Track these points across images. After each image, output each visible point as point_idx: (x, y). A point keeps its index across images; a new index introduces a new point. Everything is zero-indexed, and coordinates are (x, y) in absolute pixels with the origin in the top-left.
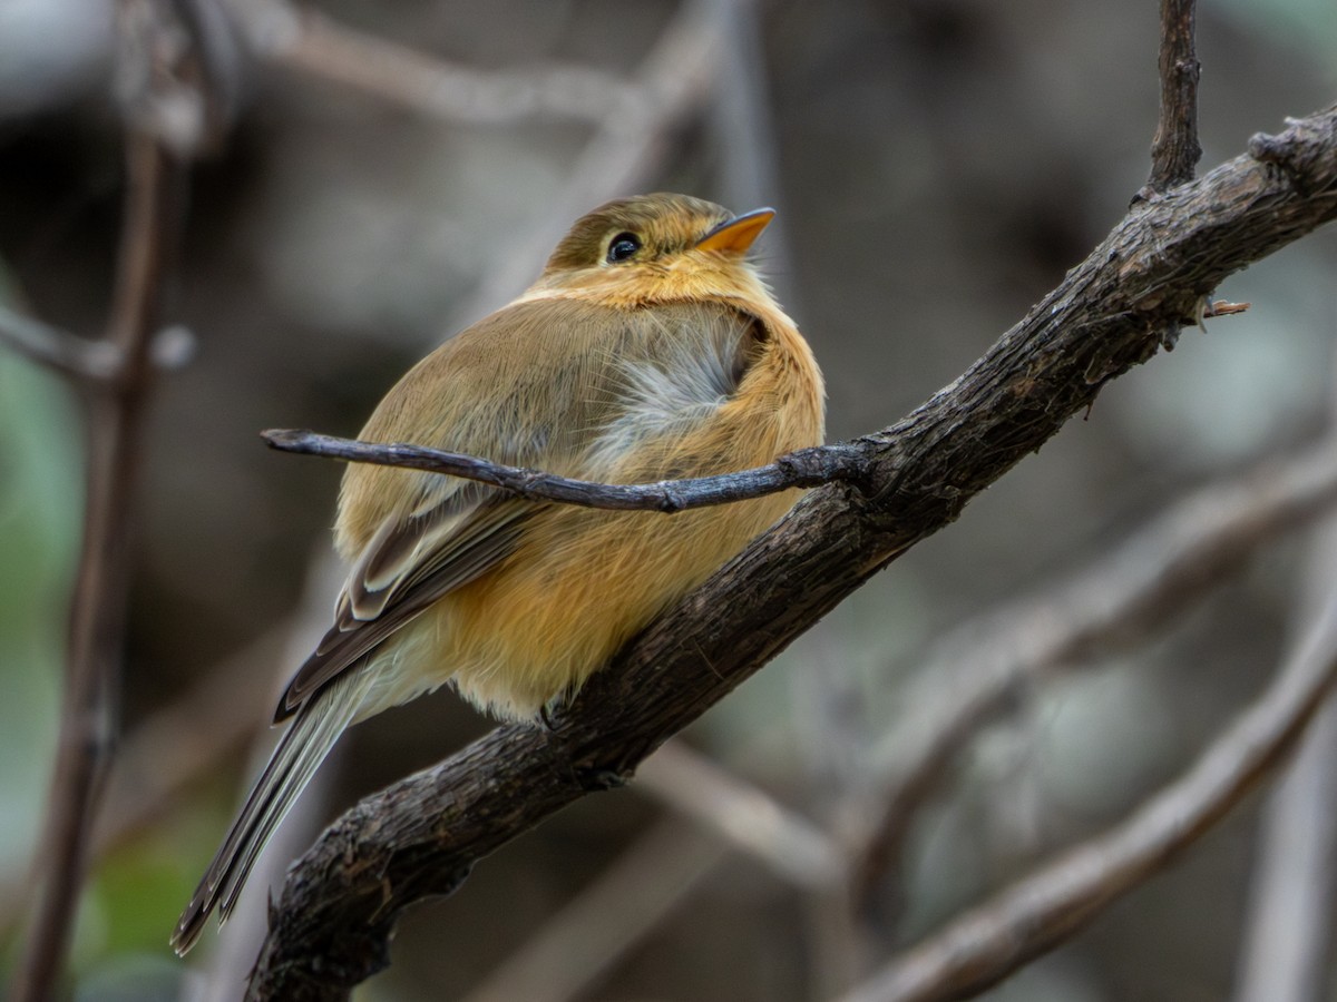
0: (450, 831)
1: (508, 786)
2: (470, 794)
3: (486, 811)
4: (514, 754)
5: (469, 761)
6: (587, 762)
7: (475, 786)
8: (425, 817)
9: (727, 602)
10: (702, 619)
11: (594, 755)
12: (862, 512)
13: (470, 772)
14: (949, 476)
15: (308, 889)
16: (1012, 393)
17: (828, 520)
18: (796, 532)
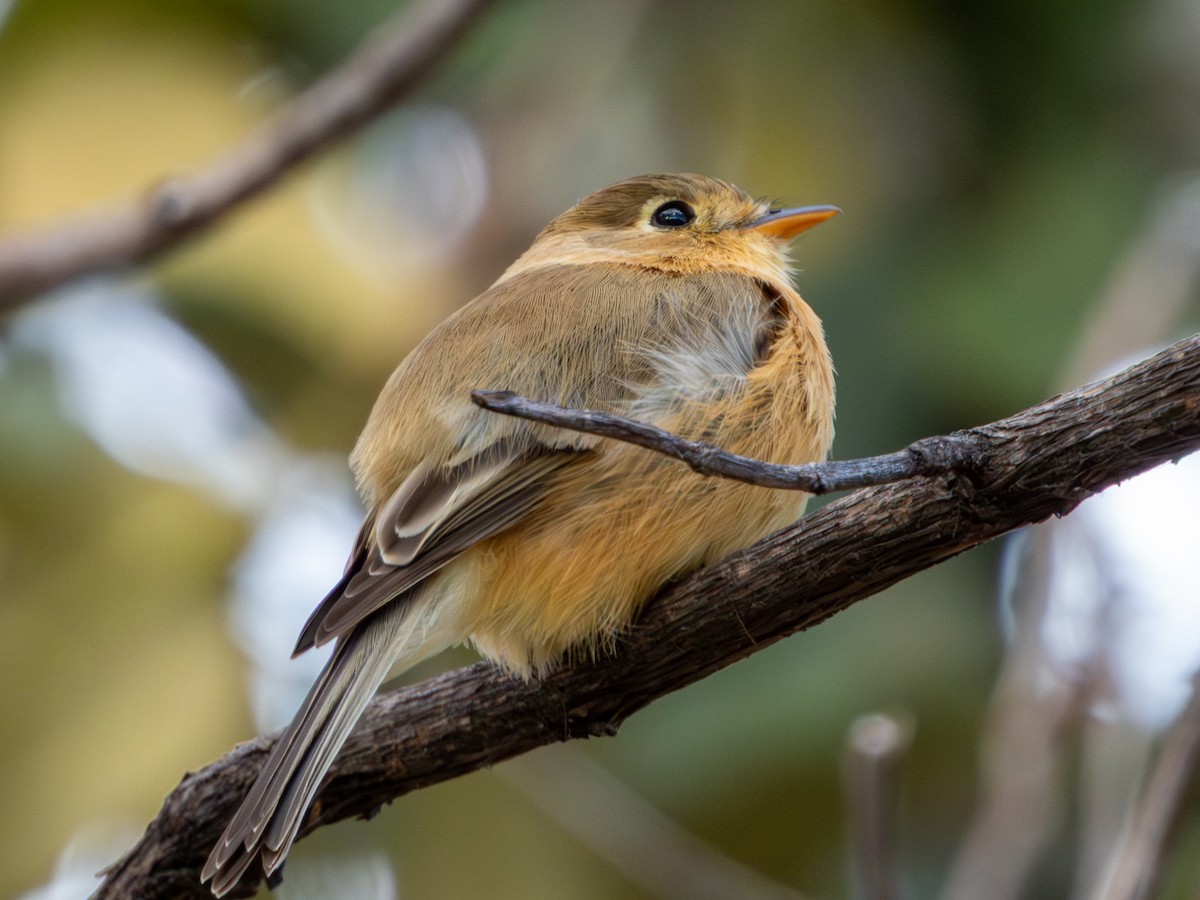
0: (403, 762)
1: (484, 726)
2: (433, 729)
3: (451, 747)
4: (494, 696)
5: (435, 696)
6: (582, 712)
7: (444, 721)
8: (376, 747)
9: (781, 573)
10: (746, 586)
11: (591, 704)
12: (966, 501)
13: (435, 708)
14: (1080, 478)
15: (220, 802)
16: (1183, 407)
17: (921, 505)
18: (876, 513)
